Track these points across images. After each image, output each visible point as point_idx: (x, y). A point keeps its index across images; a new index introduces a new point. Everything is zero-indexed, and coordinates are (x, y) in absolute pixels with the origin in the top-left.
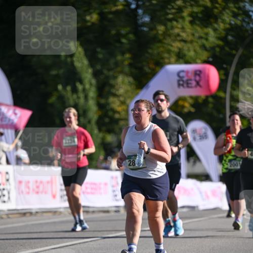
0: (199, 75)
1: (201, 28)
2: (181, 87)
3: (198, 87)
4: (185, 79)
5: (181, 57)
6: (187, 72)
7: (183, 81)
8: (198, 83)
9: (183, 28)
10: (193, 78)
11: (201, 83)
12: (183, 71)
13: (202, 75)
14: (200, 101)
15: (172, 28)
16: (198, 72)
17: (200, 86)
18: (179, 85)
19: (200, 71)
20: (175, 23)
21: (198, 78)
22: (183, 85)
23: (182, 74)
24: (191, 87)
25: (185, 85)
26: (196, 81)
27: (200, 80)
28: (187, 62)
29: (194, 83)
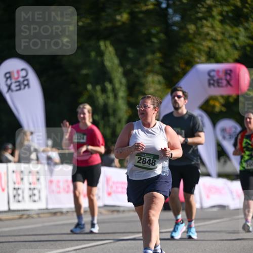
0: (230, 75)
1: (231, 27)
2: (212, 87)
3: (229, 87)
4: (215, 78)
5: (211, 57)
6: (218, 72)
7: (214, 80)
8: (228, 83)
9: (213, 27)
10: (224, 77)
11: (232, 83)
12: (213, 71)
13: (232, 75)
14: (231, 100)
15: (202, 26)
16: (229, 72)
17: (231, 85)
18: (210, 84)
19: (231, 71)
20: (205, 22)
21: (228, 77)
22: (213, 85)
23: (212, 74)
24: (222, 87)
25: (216, 85)
26: (226, 80)
27: (231, 79)
28: (218, 62)
29: (224, 82)
